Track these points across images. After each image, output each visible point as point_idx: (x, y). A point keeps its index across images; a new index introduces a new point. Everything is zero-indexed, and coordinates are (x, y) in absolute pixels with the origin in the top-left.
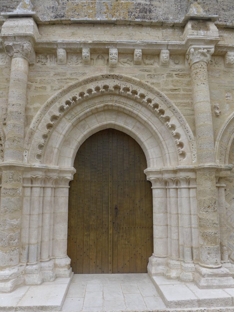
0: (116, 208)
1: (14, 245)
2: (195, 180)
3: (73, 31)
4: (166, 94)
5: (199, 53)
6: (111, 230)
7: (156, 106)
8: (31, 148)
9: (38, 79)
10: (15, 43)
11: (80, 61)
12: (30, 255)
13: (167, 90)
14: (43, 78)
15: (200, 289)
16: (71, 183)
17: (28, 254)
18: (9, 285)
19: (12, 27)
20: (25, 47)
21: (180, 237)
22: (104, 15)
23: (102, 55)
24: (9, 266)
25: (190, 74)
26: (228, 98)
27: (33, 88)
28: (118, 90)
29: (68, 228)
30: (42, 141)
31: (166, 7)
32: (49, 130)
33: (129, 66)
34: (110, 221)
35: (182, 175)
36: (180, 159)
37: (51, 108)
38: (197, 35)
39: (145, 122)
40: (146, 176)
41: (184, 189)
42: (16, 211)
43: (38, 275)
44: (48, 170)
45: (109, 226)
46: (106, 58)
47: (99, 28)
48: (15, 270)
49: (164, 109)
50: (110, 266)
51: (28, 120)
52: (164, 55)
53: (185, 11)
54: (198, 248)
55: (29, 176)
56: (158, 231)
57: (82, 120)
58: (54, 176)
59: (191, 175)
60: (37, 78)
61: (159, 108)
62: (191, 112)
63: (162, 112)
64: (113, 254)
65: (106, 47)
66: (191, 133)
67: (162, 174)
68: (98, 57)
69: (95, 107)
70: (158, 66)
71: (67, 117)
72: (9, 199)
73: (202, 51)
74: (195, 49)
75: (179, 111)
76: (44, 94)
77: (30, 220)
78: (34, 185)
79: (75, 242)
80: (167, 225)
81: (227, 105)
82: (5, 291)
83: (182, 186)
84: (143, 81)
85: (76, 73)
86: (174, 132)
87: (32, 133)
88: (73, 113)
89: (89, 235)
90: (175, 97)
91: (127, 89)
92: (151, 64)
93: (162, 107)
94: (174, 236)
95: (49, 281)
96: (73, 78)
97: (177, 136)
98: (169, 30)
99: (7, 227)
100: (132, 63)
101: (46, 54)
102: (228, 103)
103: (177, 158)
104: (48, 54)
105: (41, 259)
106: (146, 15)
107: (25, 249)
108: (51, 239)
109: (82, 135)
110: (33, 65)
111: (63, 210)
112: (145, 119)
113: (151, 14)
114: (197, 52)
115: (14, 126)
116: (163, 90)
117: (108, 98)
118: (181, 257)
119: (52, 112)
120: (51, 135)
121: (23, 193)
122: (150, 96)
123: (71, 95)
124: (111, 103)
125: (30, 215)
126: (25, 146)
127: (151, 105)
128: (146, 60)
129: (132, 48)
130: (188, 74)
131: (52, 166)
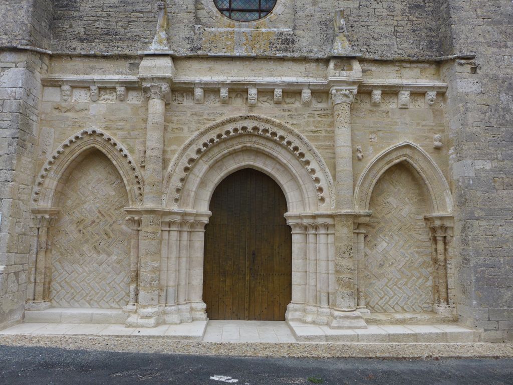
0: (254, 254)
1: (155, 286)
2: (333, 225)
3: (210, 66)
4: (307, 136)
5: (341, 94)
6: (248, 275)
7: (296, 149)
8: (169, 191)
9: (175, 119)
10: (153, 84)
11: (218, 100)
12: (168, 296)
13: (308, 131)
14: (180, 118)
15: (331, 329)
16: (206, 226)
17: (166, 296)
18: (152, 321)
19: (150, 67)
20: (163, 89)
21: (318, 283)
22: (243, 47)
23: (241, 93)
24: (151, 305)
25: (332, 114)
26: (372, 140)
27: (170, 129)
28: (257, 131)
29: (204, 273)
30: (180, 185)
31: (310, 37)
32: (186, 173)
33: (268, 105)
34: (248, 267)
35: (320, 221)
36: (319, 204)
37: (189, 150)
38: (339, 76)
39: (285, 164)
40: (285, 220)
41: (322, 235)
42: (156, 253)
43: (177, 315)
44: (185, 214)
45: (246, 271)
46: (245, 97)
47: (238, 63)
48: (156, 309)
49: (304, 152)
50: (247, 313)
51: (165, 163)
52: (305, 95)
53: (331, 42)
54: (334, 294)
55: (167, 219)
56: (296, 278)
57: (219, 161)
58: (191, 219)
59: (329, 221)
60: (173, 119)
61: (299, 151)
62: (332, 156)
63: (302, 155)
64: (249, 301)
65: (245, 87)
66: (331, 178)
67: (302, 219)
68: (237, 95)
69: (233, 148)
70: (299, 106)
71: (204, 159)
72: (150, 242)
73: (344, 92)
74: (337, 90)
75: (319, 154)
76: (182, 135)
77: (168, 263)
78: (171, 229)
79: (211, 288)
80: (306, 272)
81: (371, 148)
82: (149, 326)
83: (321, 232)
84: (283, 123)
85: (213, 113)
86: (314, 176)
87: (170, 177)
88: (210, 155)
89: (224, 281)
90: (316, 139)
91: (266, 131)
92: (292, 103)
93: (302, 149)
94: (312, 282)
95: (187, 322)
96: (211, 118)
97: (317, 180)
98: (312, 64)
99: (149, 268)
100: (272, 102)
101: (182, 92)
102: (371, 145)
103: (317, 203)
104: (184, 92)
105: (178, 301)
106: (288, 46)
107: (163, 291)
108: (187, 283)
109: (219, 177)
110: (169, 104)
111: (199, 254)
112: (285, 161)
113: (294, 46)
114: (339, 93)
115: (154, 170)
116: (303, 132)
117: (246, 139)
118: (318, 303)
119: (190, 155)
120: (187, 178)
121: (162, 236)
122: (289, 138)
123: (208, 137)
124: (249, 145)
125: (168, 258)
126: (164, 189)
127: (291, 147)
128: (287, 99)
129: (272, 88)
130: (331, 113)
131: (189, 210)
